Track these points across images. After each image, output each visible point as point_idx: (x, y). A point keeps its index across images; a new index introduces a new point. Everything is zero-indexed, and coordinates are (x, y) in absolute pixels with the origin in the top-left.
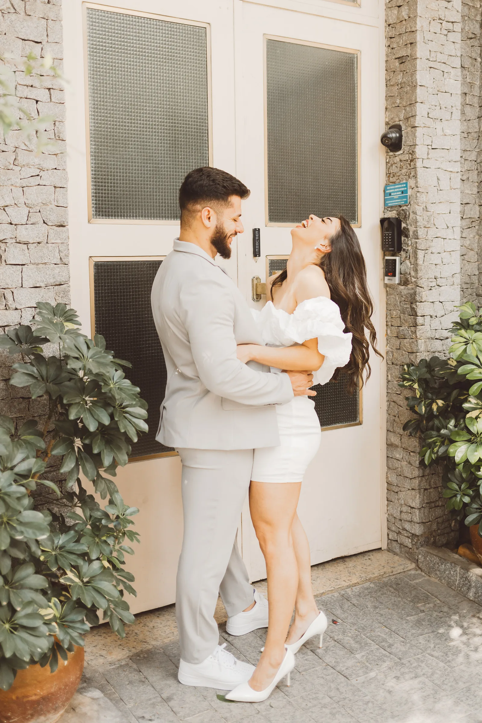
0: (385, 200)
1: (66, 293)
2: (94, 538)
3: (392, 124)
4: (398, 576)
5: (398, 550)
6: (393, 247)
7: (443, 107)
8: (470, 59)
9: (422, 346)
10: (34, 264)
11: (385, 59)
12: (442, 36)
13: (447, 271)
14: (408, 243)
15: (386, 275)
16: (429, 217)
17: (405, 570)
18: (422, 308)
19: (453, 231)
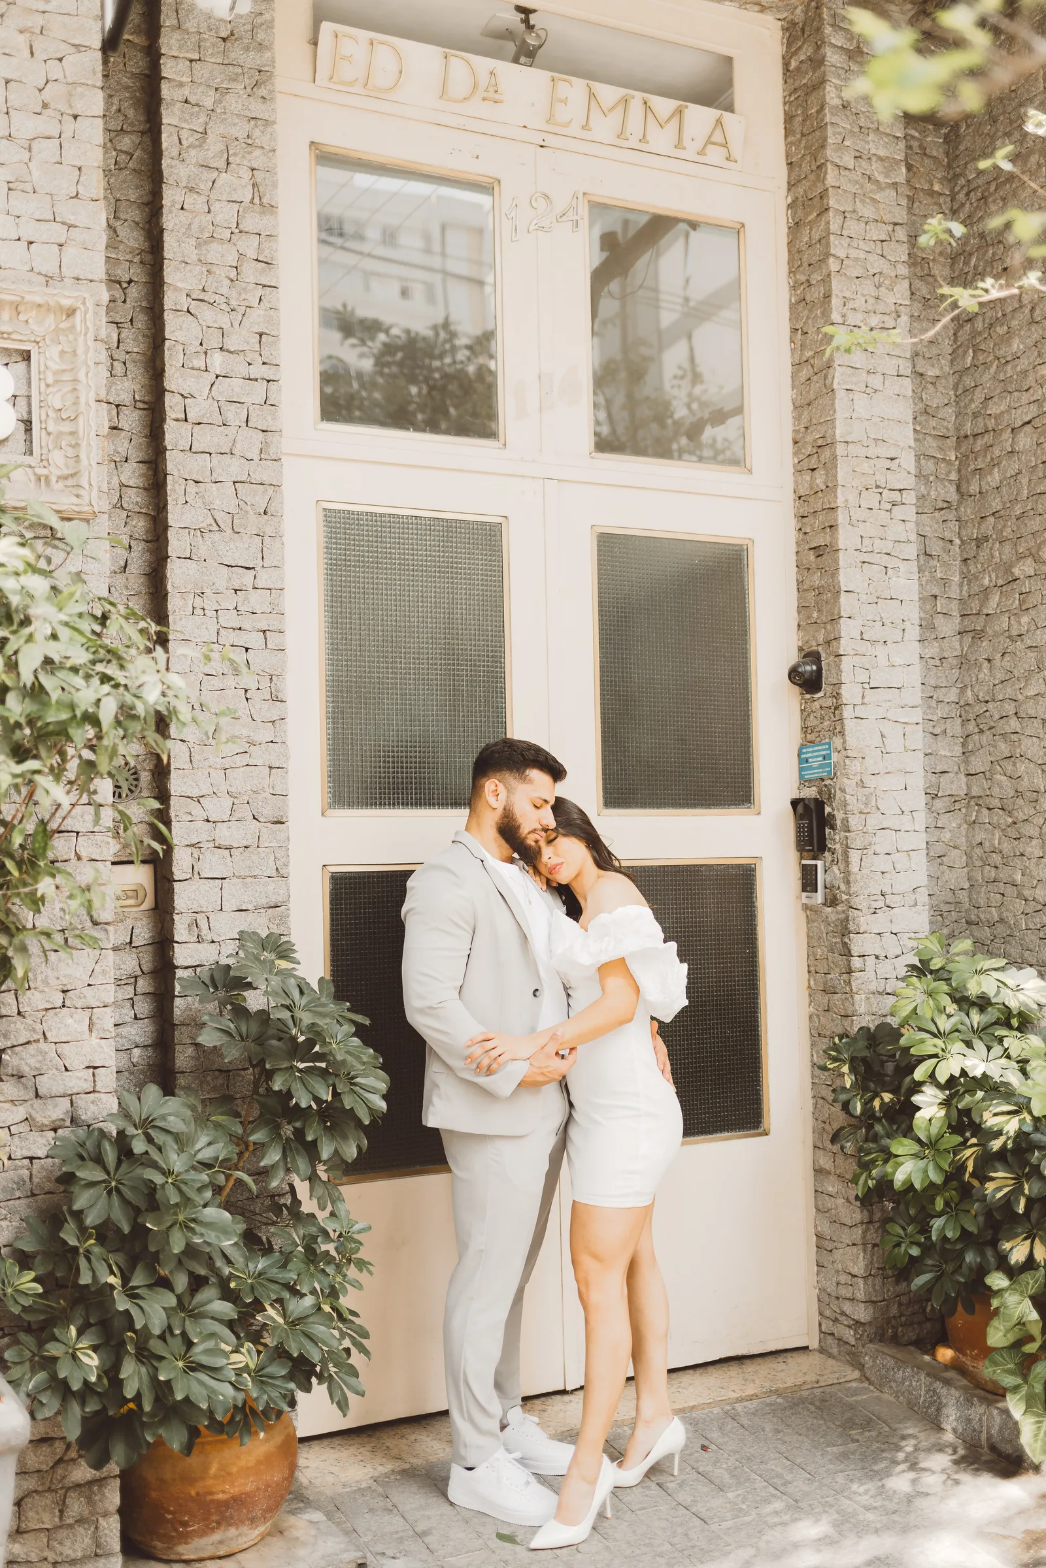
0: (801, 770)
1: (284, 919)
2: (308, 1265)
3: (807, 650)
4: (828, 1389)
5: (835, 1351)
6: (811, 844)
7: (887, 622)
8: (941, 542)
9: (861, 1004)
10: (239, 877)
11: (794, 549)
12: (883, 512)
13: (903, 883)
14: (835, 838)
15: (804, 890)
16: (867, 797)
17: (841, 1381)
18: (860, 944)
19: (913, 818)
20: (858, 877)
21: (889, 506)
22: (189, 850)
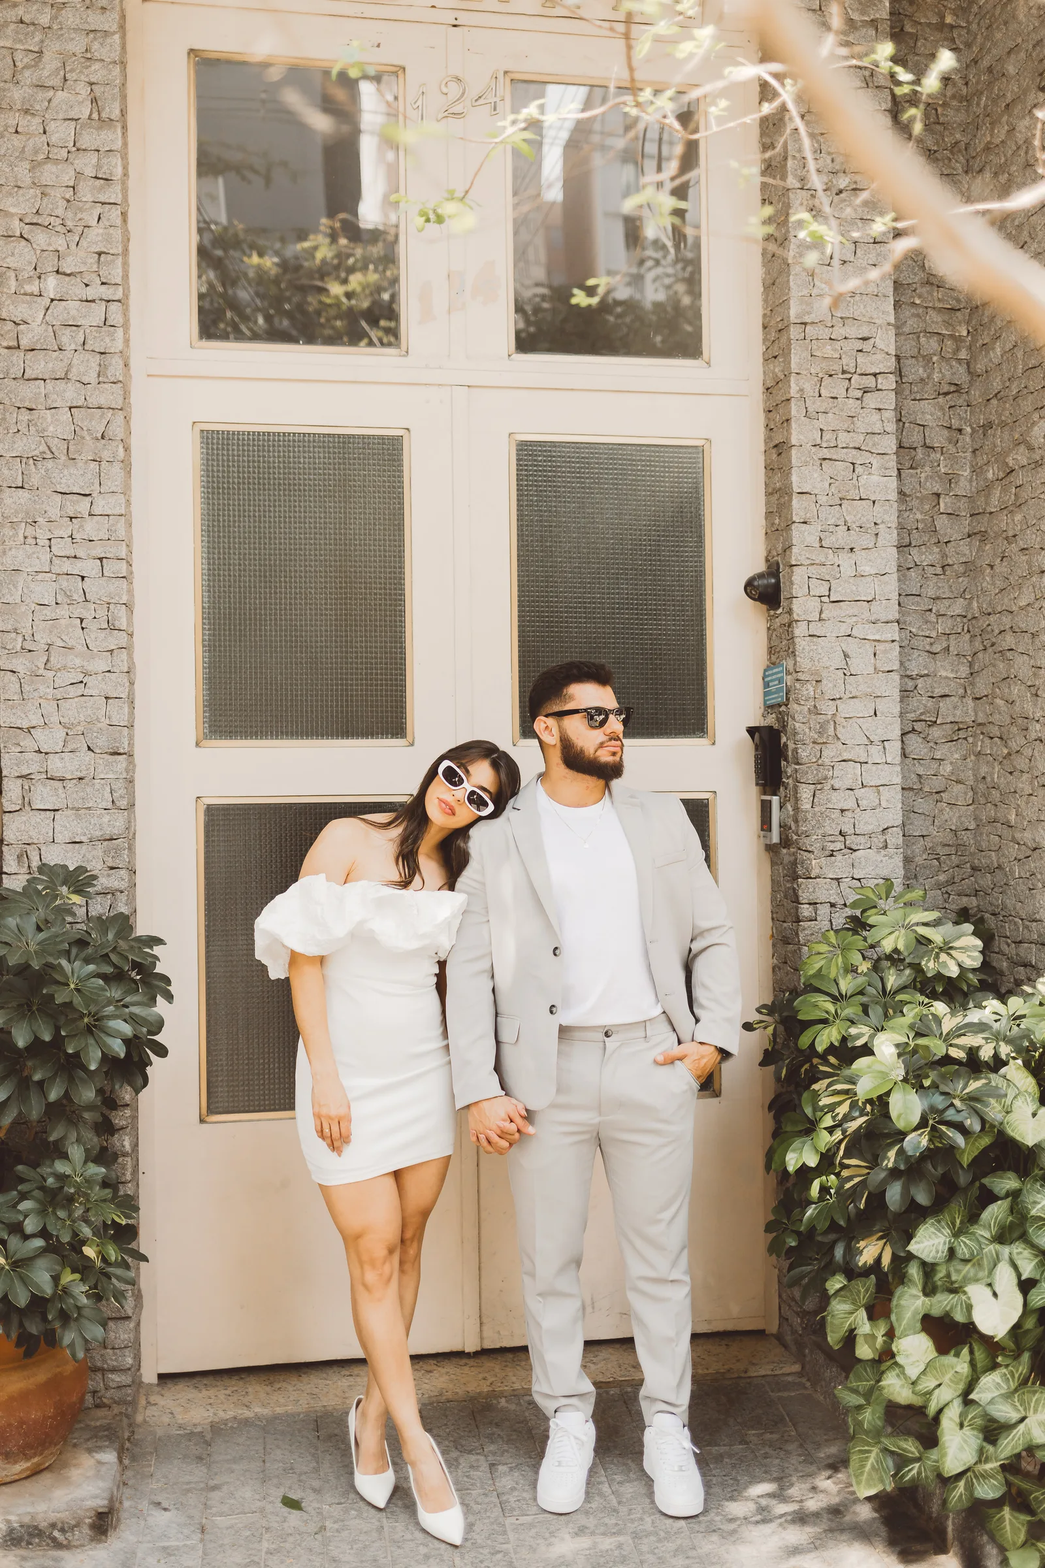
0: (765, 695)
1: (119, 851)
3: (771, 561)
6: (764, 778)
7: (853, 526)
8: (946, 432)
10: (72, 809)
11: (763, 448)
12: (851, 401)
13: (869, 822)
14: (788, 771)
15: (762, 829)
16: (823, 725)
17: (776, 1373)
18: (811, 890)
19: (884, 748)
20: (809, 816)
21: (859, 394)
22: (20, 781)
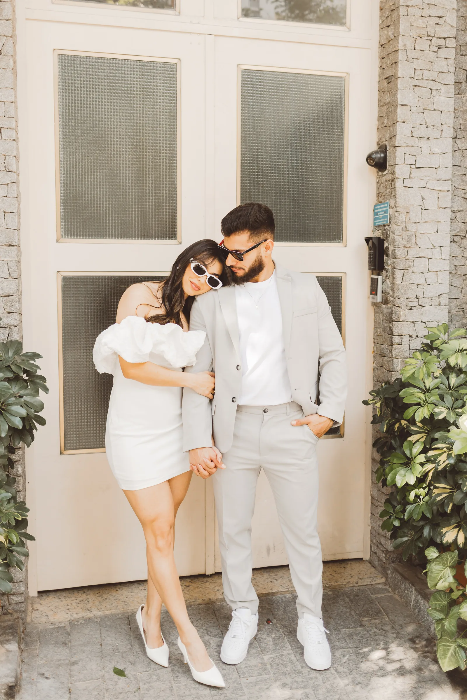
0: (374, 219)
3: (381, 144)
6: (374, 266)
7: (430, 125)
9: (398, 365)
12: (432, 53)
14: (388, 261)
15: (371, 294)
16: (409, 237)
17: (372, 583)
18: (400, 328)
19: (441, 251)
20: (400, 287)
21: (436, 49)
